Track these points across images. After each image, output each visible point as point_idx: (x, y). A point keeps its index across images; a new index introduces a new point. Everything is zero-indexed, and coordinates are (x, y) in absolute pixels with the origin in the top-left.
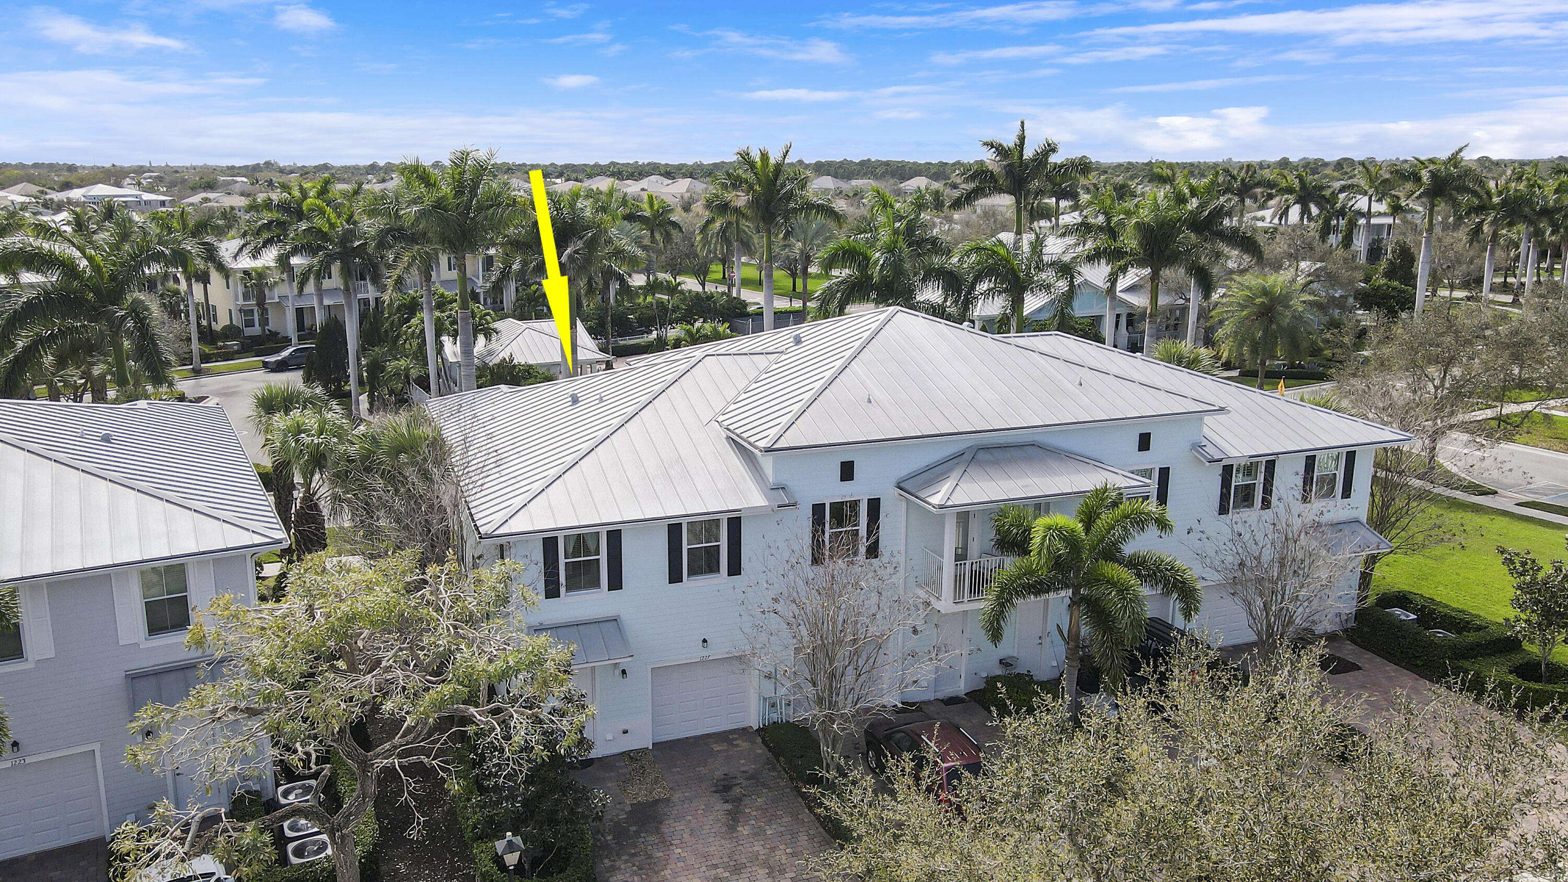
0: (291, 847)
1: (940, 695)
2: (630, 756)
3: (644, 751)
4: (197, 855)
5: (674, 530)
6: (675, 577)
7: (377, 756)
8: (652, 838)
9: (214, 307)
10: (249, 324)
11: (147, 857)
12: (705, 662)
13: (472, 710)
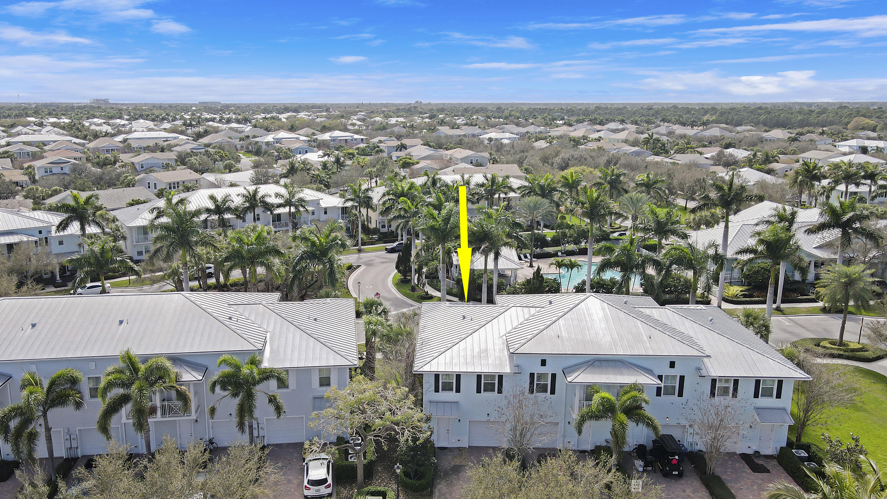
0: (350, 456)
1: (579, 449)
2: (460, 449)
3: (465, 448)
4: (322, 452)
5: (479, 377)
6: (479, 391)
7: (369, 435)
8: (455, 477)
9: (371, 218)
10: (383, 226)
11: (310, 450)
12: (488, 421)
13: (396, 427)
